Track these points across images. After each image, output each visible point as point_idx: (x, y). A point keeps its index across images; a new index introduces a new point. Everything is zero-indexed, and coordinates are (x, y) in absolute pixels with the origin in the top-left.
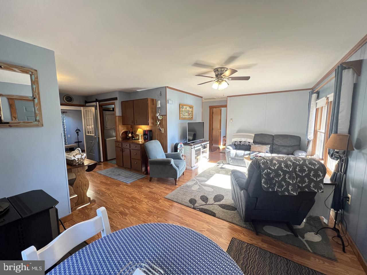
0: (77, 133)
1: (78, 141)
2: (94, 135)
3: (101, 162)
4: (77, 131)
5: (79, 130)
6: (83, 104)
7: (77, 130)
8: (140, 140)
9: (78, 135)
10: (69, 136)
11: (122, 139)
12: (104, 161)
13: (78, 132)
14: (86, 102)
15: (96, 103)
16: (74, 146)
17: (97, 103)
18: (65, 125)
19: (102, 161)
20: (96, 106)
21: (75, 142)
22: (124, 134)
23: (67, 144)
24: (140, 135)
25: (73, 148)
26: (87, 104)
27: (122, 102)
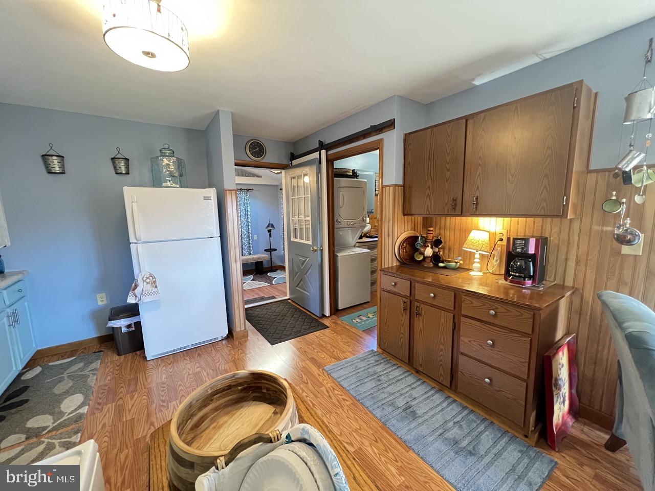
0: (269, 231)
1: (269, 248)
2: (310, 243)
3: (324, 316)
4: (270, 228)
5: (273, 226)
6: (285, 161)
7: (268, 226)
8: (475, 274)
9: (270, 236)
10: (255, 237)
11: (398, 264)
12: (331, 314)
13: (271, 230)
14: (293, 157)
15: (320, 154)
16: (263, 258)
17: (323, 152)
18: (249, 216)
19: (327, 313)
20: (320, 162)
21: (265, 250)
22: (406, 247)
23: (252, 253)
24: (477, 256)
25: (262, 262)
26: (295, 162)
27: (407, 137)
